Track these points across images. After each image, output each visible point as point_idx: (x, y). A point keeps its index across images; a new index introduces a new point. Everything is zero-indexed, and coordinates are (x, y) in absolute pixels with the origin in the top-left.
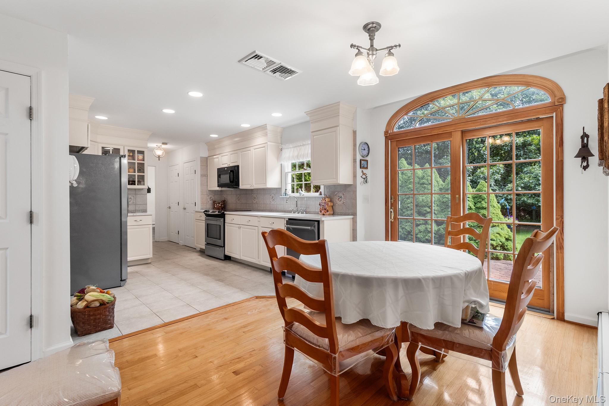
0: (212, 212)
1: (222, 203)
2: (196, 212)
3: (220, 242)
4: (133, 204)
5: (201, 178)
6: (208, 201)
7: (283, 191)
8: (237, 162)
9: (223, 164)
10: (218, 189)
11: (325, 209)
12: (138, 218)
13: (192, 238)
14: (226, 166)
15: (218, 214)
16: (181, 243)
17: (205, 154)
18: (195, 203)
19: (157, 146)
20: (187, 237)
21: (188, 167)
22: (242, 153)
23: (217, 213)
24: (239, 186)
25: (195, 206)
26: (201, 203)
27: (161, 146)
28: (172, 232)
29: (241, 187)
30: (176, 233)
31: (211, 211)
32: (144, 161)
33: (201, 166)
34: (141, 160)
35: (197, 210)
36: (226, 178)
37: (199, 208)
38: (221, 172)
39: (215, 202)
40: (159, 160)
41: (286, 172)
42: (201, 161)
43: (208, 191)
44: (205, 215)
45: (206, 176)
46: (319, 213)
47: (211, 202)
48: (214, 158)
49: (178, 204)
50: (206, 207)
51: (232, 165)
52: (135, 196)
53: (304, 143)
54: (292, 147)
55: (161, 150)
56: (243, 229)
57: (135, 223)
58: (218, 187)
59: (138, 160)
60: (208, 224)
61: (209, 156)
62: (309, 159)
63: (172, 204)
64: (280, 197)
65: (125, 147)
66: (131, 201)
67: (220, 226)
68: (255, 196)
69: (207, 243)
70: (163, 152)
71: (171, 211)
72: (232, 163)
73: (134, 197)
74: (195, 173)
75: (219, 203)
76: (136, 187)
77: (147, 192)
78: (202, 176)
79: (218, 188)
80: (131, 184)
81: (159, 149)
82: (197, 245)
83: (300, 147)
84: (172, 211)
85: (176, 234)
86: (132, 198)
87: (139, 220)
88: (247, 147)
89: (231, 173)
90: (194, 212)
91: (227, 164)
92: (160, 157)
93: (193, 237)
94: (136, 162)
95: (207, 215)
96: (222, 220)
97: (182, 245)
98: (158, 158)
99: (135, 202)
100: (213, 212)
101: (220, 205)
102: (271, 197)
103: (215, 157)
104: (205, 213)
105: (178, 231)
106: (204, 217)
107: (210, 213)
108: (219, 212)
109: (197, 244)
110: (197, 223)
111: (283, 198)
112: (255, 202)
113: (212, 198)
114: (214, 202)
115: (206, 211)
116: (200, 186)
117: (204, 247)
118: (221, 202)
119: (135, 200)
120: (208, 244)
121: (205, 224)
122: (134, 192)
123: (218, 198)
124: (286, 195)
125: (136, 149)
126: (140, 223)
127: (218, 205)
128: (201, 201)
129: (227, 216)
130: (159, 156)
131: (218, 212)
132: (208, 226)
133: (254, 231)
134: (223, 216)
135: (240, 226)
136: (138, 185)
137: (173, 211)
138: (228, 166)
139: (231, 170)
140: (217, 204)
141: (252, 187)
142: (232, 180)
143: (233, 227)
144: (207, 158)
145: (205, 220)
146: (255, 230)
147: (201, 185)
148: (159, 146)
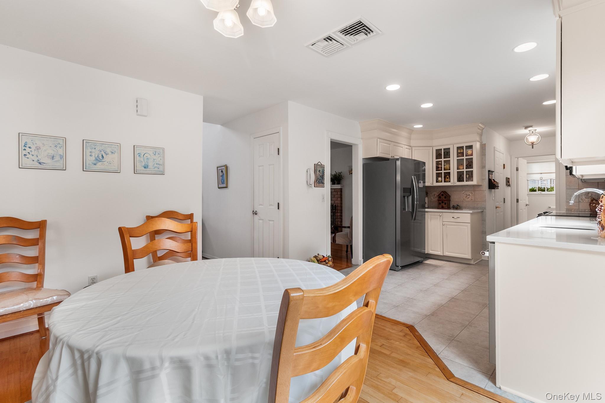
12: (456, 215)
19: (529, 131)
32: (472, 155)
40: (533, 148)
55: (535, 135)
57: (453, 220)
65: (454, 145)
66: (469, 198)
70: (539, 137)
76: (465, 183)
80: (460, 181)
81: (533, 134)
86: (470, 195)
87: (456, 217)
92: (534, 144)
94: (465, 158)
98: (531, 146)
119: (473, 197)
122: (471, 189)
125: (464, 145)
126: (458, 220)
136: (466, 181)
148: (532, 131)
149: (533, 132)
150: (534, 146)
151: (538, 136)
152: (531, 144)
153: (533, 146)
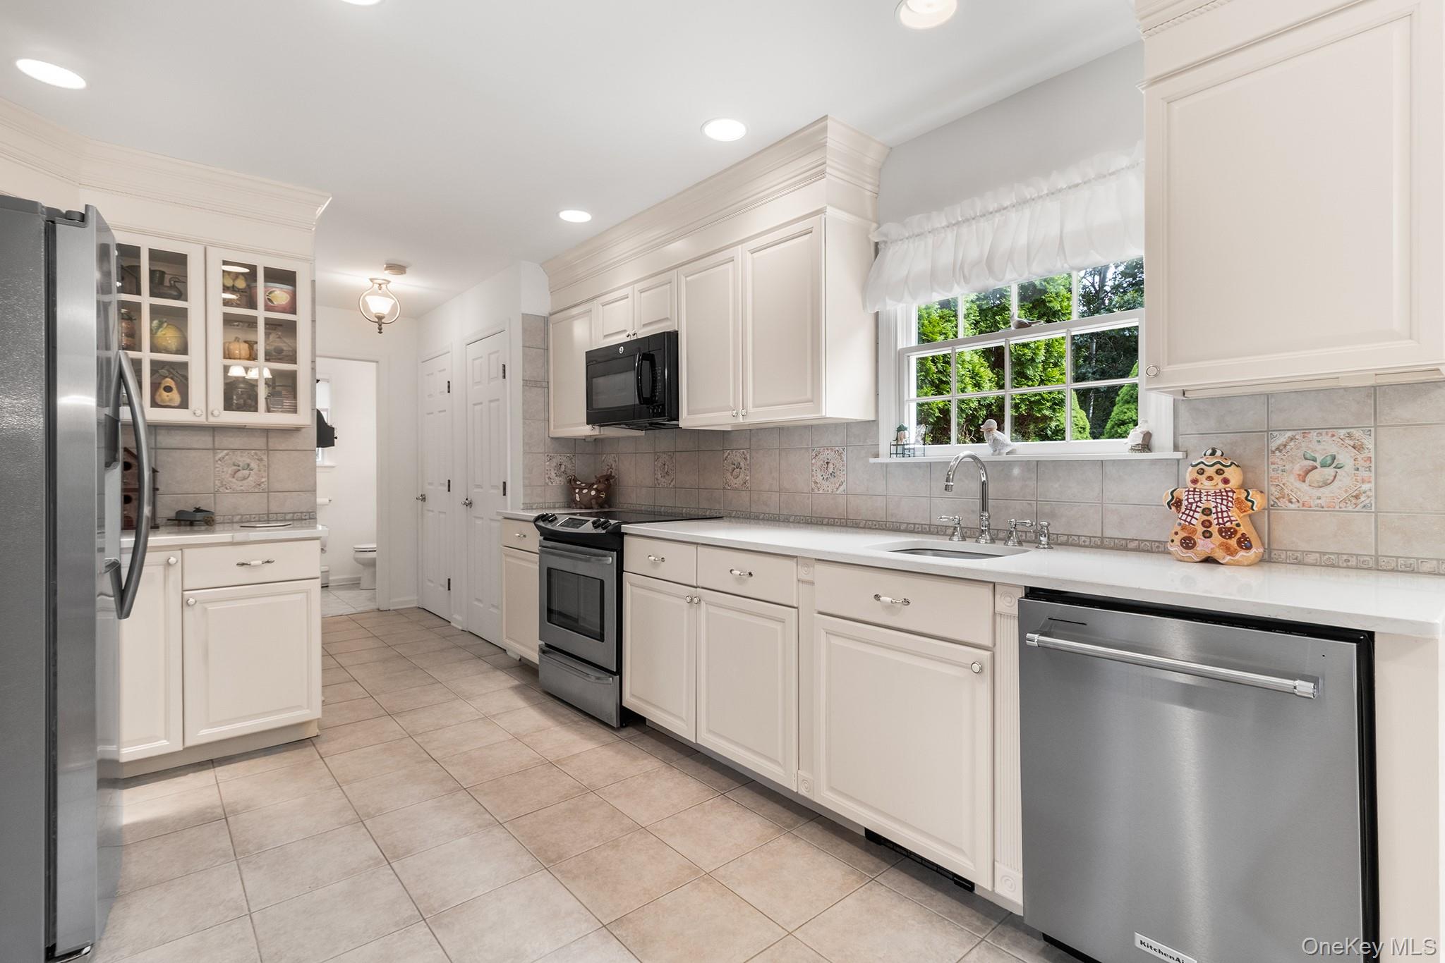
0: (566, 524)
1: (602, 486)
2: (506, 518)
3: (601, 652)
4: (256, 490)
5: (523, 392)
6: (549, 478)
7: (886, 437)
8: (667, 319)
9: (606, 336)
10: (586, 430)
11: (1227, 533)
12: (254, 554)
13: (492, 610)
14: (622, 338)
15: (594, 531)
16: (458, 621)
17: (538, 304)
18: (505, 483)
19: (372, 280)
20: (476, 603)
21: (481, 357)
22: (688, 279)
23: (588, 528)
24: (677, 419)
25: (505, 494)
26: (525, 486)
27: (389, 282)
28: (429, 580)
29: (687, 420)
30: (442, 586)
31: (562, 519)
32: (294, 312)
33: (523, 347)
34: (283, 310)
35: (509, 512)
36: (622, 388)
37: (515, 504)
38: (600, 362)
39: (575, 480)
40: (380, 333)
41: (899, 347)
42: (525, 330)
43: (548, 440)
44: (539, 533)
45: (544, 384)
46: (1175, 548)
47: (559, 481)
48: (573, 317)
49: (449, 486)
50: (541, 500)
51: (644, 333)
52: (265, 458)
53: (1028, 192)
54: (944, 223)
55: (386, 295)
56: (712, 610)
57: (243, 575)
58: (588, 423)
59: (268, 308)
60: (549, 570)
61: (551, 312)
62: (1135, 251)
63: (430, 487)
64: (872, 460)
65: (209, 249)
66: (250, 478)
67: (602, 582)
68: (736, 457)
69: (547, 645)
70: (395, 305)
71: (429, 510)
72: (645, 325)
73: (261, 460)
74: (502, 374)
75: (590, 487)
76: (260, 418)
77: (316, 446)
78: (528, 384)
79: (589, 427)
80: (240, 408)
81: (380, 291)
82: (508, 641)
83: (998, 218)
84: (431, 509)
85: (441, 588)
87: (260, 562)
88: (717, 247)
89: (646, 364)
90: (500, 518)
91: (625, 331)
92: (383, 321)
93: (497, 607)
94: (261, 314)
95: (549, 536)
96: (611, 559)
97: (460, 628)
98: (377, 325)
99: (263, 480)
100: (573, 522)
101: (593, 493)
102: (819, 462)
103: (575, 311)
104: (538, 527)
105: (449, 580)
106: (534, 539)
107: (557, 527)
108: (595, 525)
109: (507, 637)
110: (509, 559)
111: (887, 465)
112: (736, 482)
113: (563, 466)
114: (570, 481)
115: (543, 518)
116: (521, 425)
117: (534, 656)
118: (599, 482)
119: (265, 474)
120: (549, 649)
121: (538, 568)
122: (259, 442)
123: (582, 467)
124: (907, 452)
125: (262, 263)
126: (268, 573)
127: (585, 491)
128: (524, 478)
129: (630, 545)
130: (380, 318)
131: (594, 523)
132: (550, 578)
133: (778, 626)
134: (613, 542)
135: (696, 593)
136: (270, 411)
137: (432, 511)
138: (628, 339)
139: (646, 351)
140: (581, 489)
141: (741, 420)
142: (646, 394)
143: (660, 592)
144: (546, 320)
145: (538, 551)
146: (783, 621)
147: (524, 418)
148: (380, 282)
149: (380, 285)
150: (383, 325)
151: (394, 302)
152: (377, 320)
153: (380, 325)
